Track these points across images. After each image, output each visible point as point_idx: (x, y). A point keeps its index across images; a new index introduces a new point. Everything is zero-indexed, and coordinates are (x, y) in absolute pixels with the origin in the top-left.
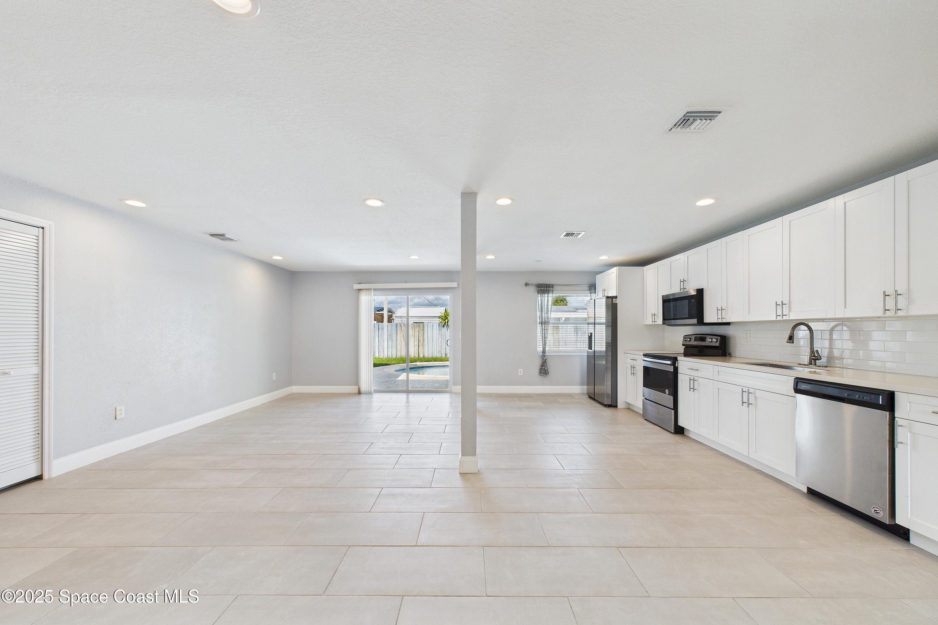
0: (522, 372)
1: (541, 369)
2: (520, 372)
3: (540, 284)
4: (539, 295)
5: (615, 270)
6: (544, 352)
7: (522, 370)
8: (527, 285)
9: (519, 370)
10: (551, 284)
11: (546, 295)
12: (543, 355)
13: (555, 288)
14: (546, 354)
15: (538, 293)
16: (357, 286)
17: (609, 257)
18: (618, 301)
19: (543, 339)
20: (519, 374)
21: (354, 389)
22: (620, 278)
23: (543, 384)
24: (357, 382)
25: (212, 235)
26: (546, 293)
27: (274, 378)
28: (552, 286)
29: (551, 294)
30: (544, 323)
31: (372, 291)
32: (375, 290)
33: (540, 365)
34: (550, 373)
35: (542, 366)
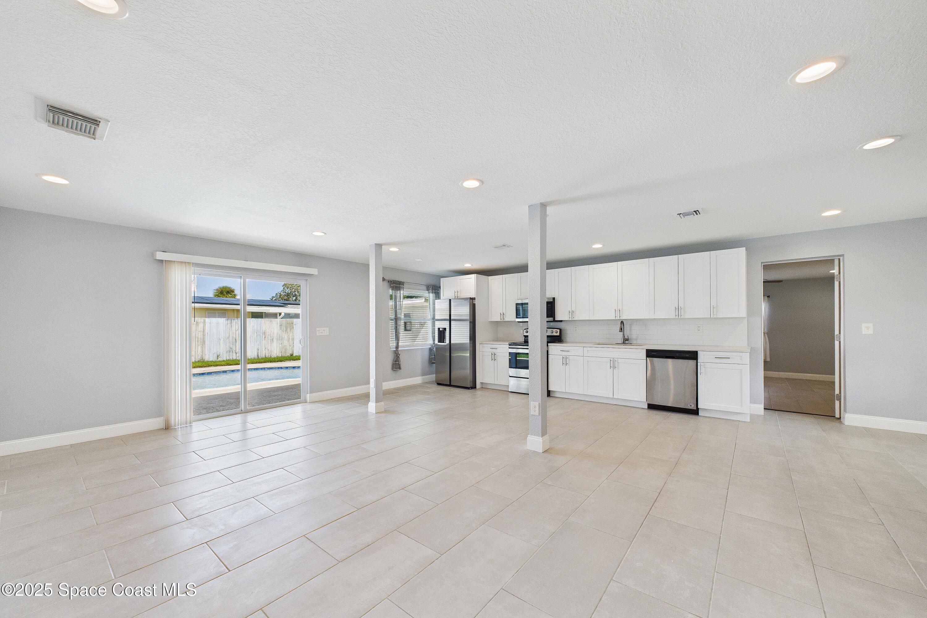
1: (394, 365)
3: (393, 281)
4: (393, 291)
5: (473, 276)
6: (397, 347)
10: (403, 281)
11: (399, 292)
12: (396, 350)
13: (405, 286)
14: (399, 350)
17: (472, 265)
18: (476, 302)
19: (397, 334)
22: (478, 284)
23: (395, 379)
26: (399, 289)
28: (403, 284)
29: (402, 291)
30: (397, 319)
31: (191, 266)
32: (194, 264)
33: (393, 360)
34: (401, 367)
35: (396, 361)
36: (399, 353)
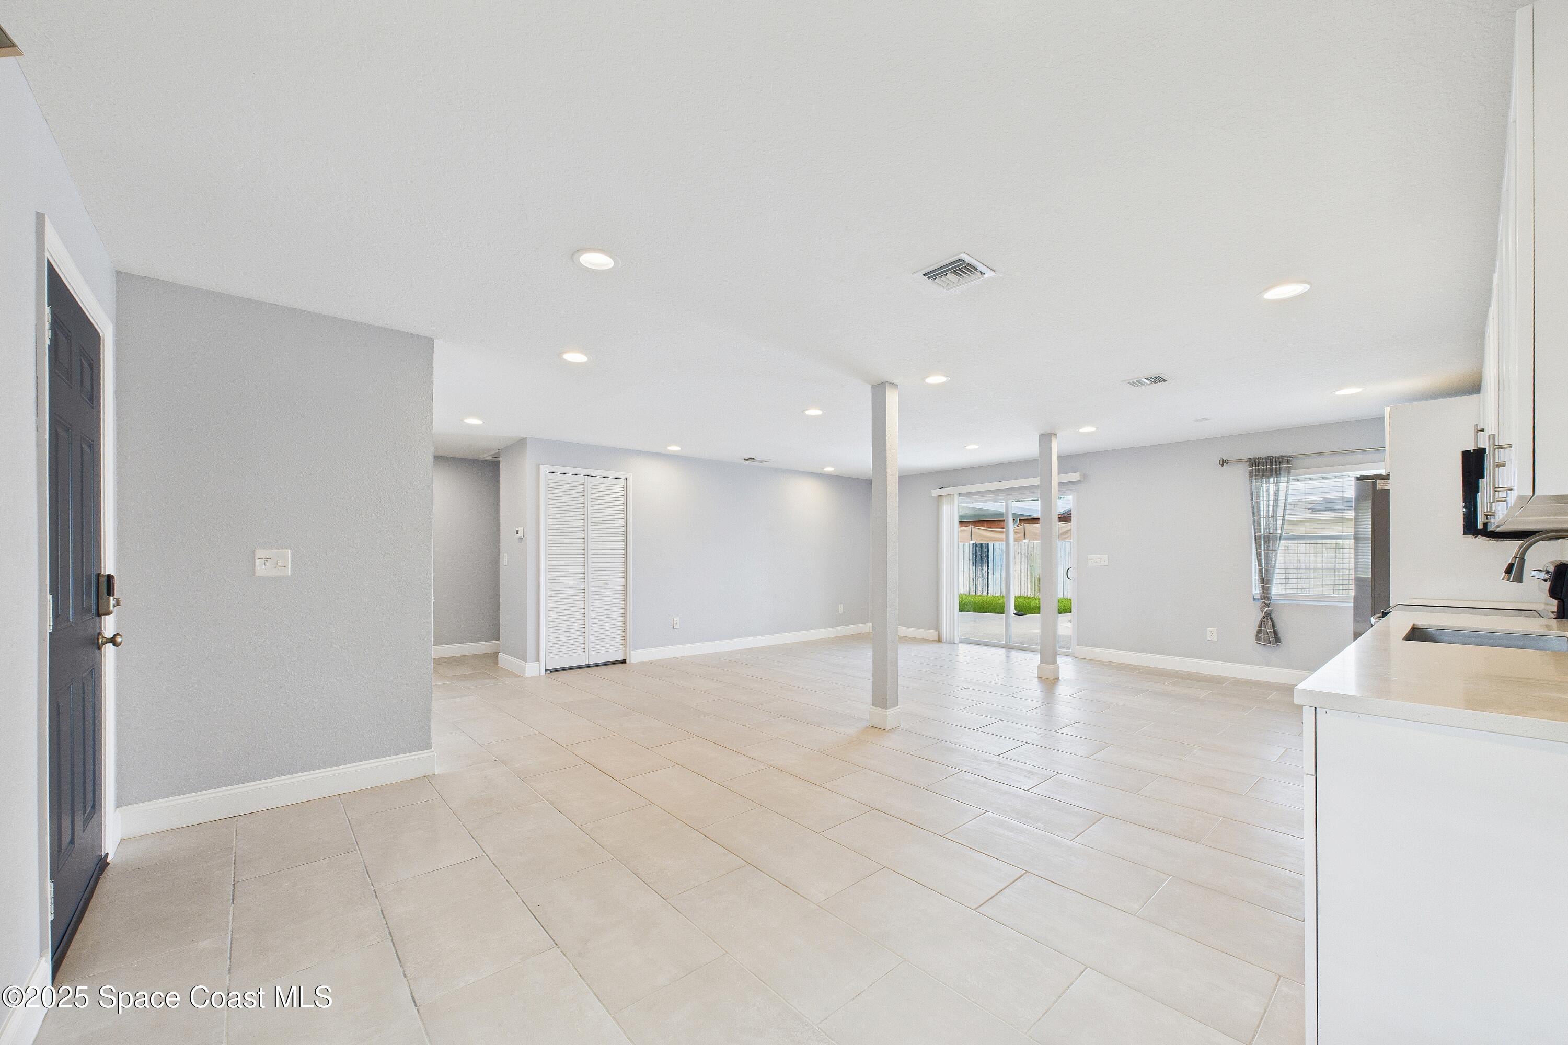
0: (1215, 634)
1: (1259, 631)
2: (1211, 633)
3: (1255, 459)
4: (1254, 481)
6: (1266, 597)
7: (1214, 629)
8: (1223, 463)
9: (1209, 629)
10: (1285, 455)
11: (1272, 480)
12: (1264, 603)
13: (1296, 462)
15: (1251, 478)
16: (936, 492)
18: (1390, 484)
19: (1263, 568)
20: (1209, 638)
21: (932, 634)
23: (1268, 664)
24: (936, 626)
25: (746, 460)
26: (1271, 475)
27: (841, 610)
28: (1289, 459)
29: (1284, 477)
30: (1268, 538)
31: (956, 497)
32: (960, 495)
33: (1258, 622)
34: (1282, 641)
35: (1260, 626)
36: (1271, 611)
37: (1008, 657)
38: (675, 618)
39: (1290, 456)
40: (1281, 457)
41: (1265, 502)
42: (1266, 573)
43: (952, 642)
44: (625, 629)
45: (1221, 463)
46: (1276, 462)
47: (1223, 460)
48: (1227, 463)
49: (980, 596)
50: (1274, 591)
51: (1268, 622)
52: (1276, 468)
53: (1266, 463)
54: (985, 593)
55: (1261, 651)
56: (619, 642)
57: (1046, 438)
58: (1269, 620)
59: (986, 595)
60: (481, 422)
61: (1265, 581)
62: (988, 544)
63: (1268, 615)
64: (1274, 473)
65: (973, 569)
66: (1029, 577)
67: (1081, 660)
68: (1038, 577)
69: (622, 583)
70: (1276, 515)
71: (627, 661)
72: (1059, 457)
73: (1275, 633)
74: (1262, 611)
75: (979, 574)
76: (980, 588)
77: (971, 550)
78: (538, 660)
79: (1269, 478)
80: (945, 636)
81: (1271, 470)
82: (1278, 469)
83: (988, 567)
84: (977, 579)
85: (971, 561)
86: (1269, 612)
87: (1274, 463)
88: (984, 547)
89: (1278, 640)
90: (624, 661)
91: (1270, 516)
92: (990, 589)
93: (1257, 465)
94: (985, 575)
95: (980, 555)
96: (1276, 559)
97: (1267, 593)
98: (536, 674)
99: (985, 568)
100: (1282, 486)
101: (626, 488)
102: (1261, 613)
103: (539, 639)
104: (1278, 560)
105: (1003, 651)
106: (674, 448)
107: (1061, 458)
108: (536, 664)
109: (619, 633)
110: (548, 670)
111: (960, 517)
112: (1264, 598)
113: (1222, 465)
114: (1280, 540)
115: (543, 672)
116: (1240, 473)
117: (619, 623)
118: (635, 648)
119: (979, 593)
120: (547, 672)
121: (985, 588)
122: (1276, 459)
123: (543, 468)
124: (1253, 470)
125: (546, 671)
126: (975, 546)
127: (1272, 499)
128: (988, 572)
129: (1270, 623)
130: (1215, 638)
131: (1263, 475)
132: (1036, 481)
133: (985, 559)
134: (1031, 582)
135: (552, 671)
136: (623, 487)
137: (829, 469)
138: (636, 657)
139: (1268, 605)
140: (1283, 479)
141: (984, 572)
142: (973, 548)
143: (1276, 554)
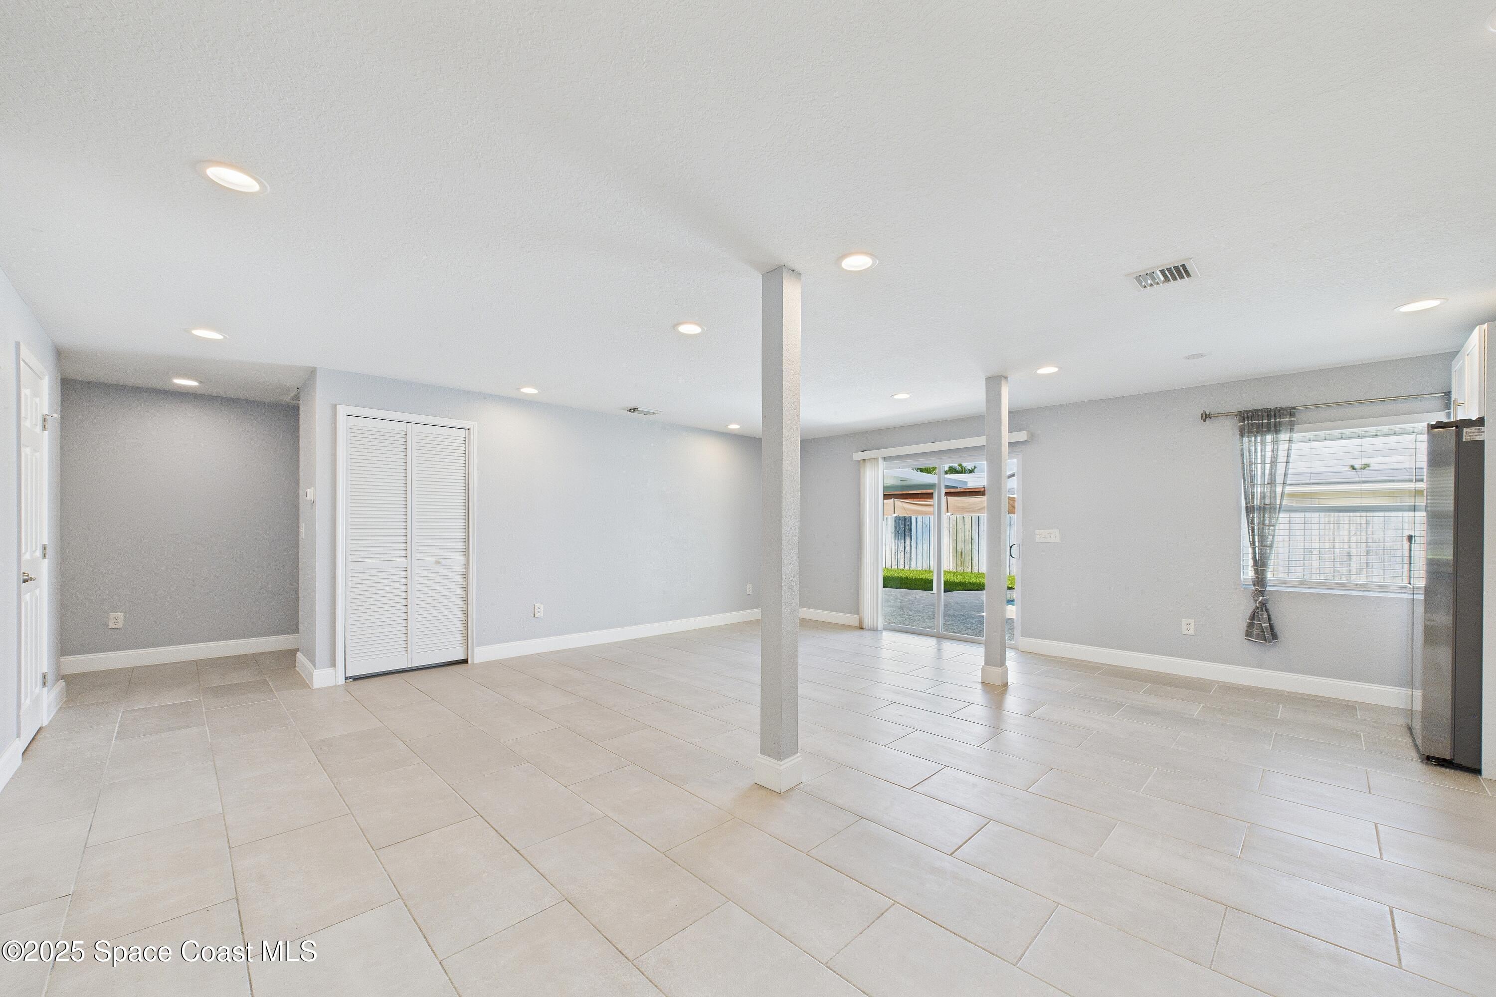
0: (1192, 627)
1: (1250, 626)
2: (1188, 626)
3: (1247, 412)
4: (1245, 439)
6: (1260, 580)
7: (1192, 621)
8: (1206, 417)
9: (1184, 621)
10: (1287, 406)
11: (1269, 438)
12: (1257, 590)
13: (1299, 415)
14: (1268, 588)
15: (1242, 435)
16: (858, 456)
19: (1257, 549)
20: (1185, 632)
21: (851, 619)
23: (1260, 666)
24: (857, 609)
25: (629, 411)
26: (1268, 432)
27: (748, 590)
28: (1291, 412)
29: (1285, 433)
30: (1262, 509)
31: (881, 461)
32: (885, 458)
33: (1249, 613)
34: (1279, 637)
35: (1252, 618)
36: (1267, 600)
37: (939, 650)
38: (536, 605)
39: (1294, 408)
40: (1281, 409)
41: (1259, 466)
42: (1261, 553)
43: (875, 630)
44: (467, 620)
45: (1204, 417)
46: (1275, 416)
47: (1206, 415)
48: (1211, 418)
49: (903, 570)
50: (1269, 575)
51: (1263, 614)
52: (1275, 423)
53: (1263, 416)
54: (907, 567)
55: (1252, 649)
56: (458, 638)
57: (994, 382)
58: (1265, 612)
59: (908, 569)
60: (221, 337)
61: (1260, 565)
62: (910, 517)
63: (1263, 606)
64: (1272, 429)
65: (895, 543)
66: (951, 551)
67: (1026, 654)
68: (960, 551)
69: (462, 561)
70: (1275, 481)
71: (469, 661)
72: (1010, 412)
73: (1272, 627)
74: (1256, 601)
75: (901, 548)
76: (902, 562)
77: (893, 524)
78: (333, 664)
79: (1265, 435)
80: (867, 622)
81: (1269, 425)
82: (1278, 424)
83: (911, 540)
84: (899, 554)
85: (894, 535)
86: (1264, 602)
87: (1273, 417)
88: (907, 520)
89: (1274, 636)
90: (465, 661)
91: (1266, 483)
92: (912, 563)
93: (1250, 419)
94: (908, 548)
95: (903, 528)
96: (1274, 536)
97: (1262, 579)
98: (331, 683)
99: (908, 542)
100: (1283, 447)
101: (467, 441)
102: (1253, 602)
103: (335, 636)
104: (1275, 537)
105: (933, 641)
106: (529, 390)
107: (1011, 413)
108: (331, 670)
109: (458, 625)
110: (350, 677)
111: (886, 488)
112: (1258, 584)
113: (1205, 421)
114: (1279, 512)
115: (341, 680)
116: (1228, 429)
117: (458, 612)
118: (479, 644)
119: (901, 567)
120: (347, 681)
121: (907, 562)
122: (1275, 412)
123: (342, 411)
124: (1244, 425)
125: (346, 678)
126: (897, 519)
127: (1269, 462)
128: (911, 546)
129: (1265, 616)
130: (1192, 632)
131: (1258, 432)
132: (981, 441)
133: (907, 533)
134: (953, 556)
135: (356, 678)
136: (464, 439)
137: (734, 427)
138: (480, 655)
139: (1262, 593)
140: (1284, 436)
141: (906, 545)
142: (895, 521)
143: (1275, 530)
